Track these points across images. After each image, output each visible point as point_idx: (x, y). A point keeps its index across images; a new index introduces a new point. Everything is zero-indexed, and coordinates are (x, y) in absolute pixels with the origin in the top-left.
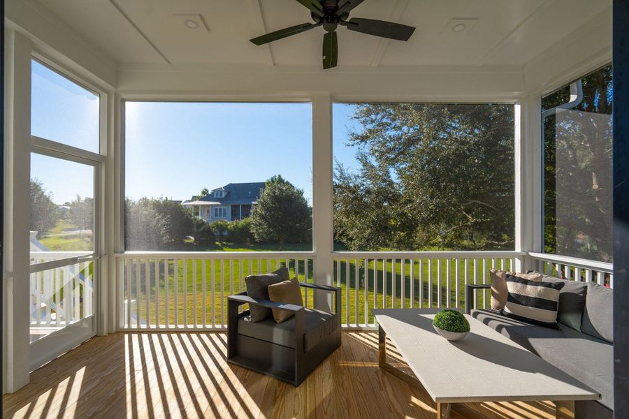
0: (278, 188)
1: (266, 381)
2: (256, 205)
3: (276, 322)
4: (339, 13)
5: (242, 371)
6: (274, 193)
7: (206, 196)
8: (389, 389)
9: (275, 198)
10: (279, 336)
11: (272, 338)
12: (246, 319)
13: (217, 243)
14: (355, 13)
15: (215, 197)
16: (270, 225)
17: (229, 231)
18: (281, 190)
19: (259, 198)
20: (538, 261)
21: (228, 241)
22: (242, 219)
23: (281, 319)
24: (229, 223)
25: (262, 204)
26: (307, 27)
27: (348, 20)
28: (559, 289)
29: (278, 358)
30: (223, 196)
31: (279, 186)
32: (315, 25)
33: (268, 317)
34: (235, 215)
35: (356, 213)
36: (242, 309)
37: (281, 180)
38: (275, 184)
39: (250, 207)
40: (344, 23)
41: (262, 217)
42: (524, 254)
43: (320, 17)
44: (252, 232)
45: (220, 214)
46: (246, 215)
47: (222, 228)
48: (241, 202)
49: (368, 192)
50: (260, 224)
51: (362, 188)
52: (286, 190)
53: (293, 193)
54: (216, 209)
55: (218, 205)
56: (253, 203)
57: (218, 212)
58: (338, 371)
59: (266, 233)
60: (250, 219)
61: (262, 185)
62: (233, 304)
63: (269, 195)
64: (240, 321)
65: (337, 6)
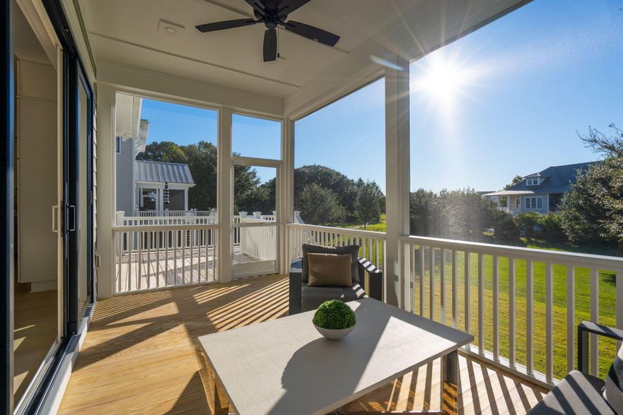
4: (279, 14)
7: (519, 184)
13: (522, 239)
14: (292, 17)
15: (527, 185)
17: (540, 225)
21: (538, 237)
24: (540, 216)
26: (250, 22)
27: (286, 21)
30: (539, 184)
32: (257, 22)
40: (282, 24)
43: (262, 16)
45: (534, 205)
47: (530, 222)
50: (576, 218)
54: (528, 200)
55: (531, 194)
57: (530, 203)
65: (277, 8)
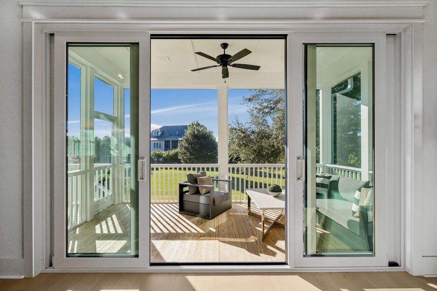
0: (197, 129)
1: (197, 219)
2: (182, 140)
3: (201, 194)
5: (186, 216)
6: (194, 132)
8: (251, 221)
9: (195, 136)
10: (202, 199)
11: (199, 201)
12: (187, 193)
15: (154, 135)
16: (191, 154)
17: (164, 158)
18: (199, 130)
19: (184, 136)
20: (329, 168)
22: (172, 149)
23: (203, 193)
24: (163, 152)
25: (186, 140)
28: (330, 179)
29: (202, 209)
30: (159, 135)
31: (197, 128)
32: (218, 66)
33: (197, 192)
34: (167, 147)
35: (246, 145)
36: (185, 189)
37: (198, 125)
38: (195, 126)
39: (177, 141)
41: (186, 148)
42: (323, 165)
44: (179, 158)
45: (157, 146)
46: (175, 147)
47: (159, 156)
48: (171, 139)
49: (253, 132)
50: (185, 153)
51: (249, 130)
52: (202, 130)
53: (206, 133)
54: (154, 143)
55: (156, 141)
56: (180, 139)
58: (229, 216)
59: (188, 159)
60: (178, 150)
61: (186, 127)
62: (182, 186)
63: (190, 134)
64: (184, 195)
